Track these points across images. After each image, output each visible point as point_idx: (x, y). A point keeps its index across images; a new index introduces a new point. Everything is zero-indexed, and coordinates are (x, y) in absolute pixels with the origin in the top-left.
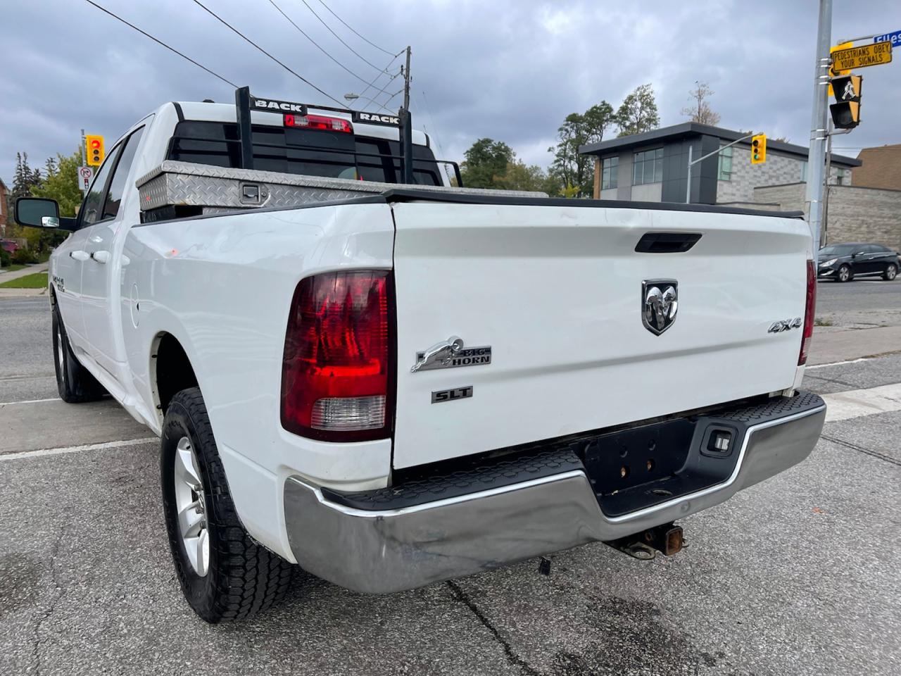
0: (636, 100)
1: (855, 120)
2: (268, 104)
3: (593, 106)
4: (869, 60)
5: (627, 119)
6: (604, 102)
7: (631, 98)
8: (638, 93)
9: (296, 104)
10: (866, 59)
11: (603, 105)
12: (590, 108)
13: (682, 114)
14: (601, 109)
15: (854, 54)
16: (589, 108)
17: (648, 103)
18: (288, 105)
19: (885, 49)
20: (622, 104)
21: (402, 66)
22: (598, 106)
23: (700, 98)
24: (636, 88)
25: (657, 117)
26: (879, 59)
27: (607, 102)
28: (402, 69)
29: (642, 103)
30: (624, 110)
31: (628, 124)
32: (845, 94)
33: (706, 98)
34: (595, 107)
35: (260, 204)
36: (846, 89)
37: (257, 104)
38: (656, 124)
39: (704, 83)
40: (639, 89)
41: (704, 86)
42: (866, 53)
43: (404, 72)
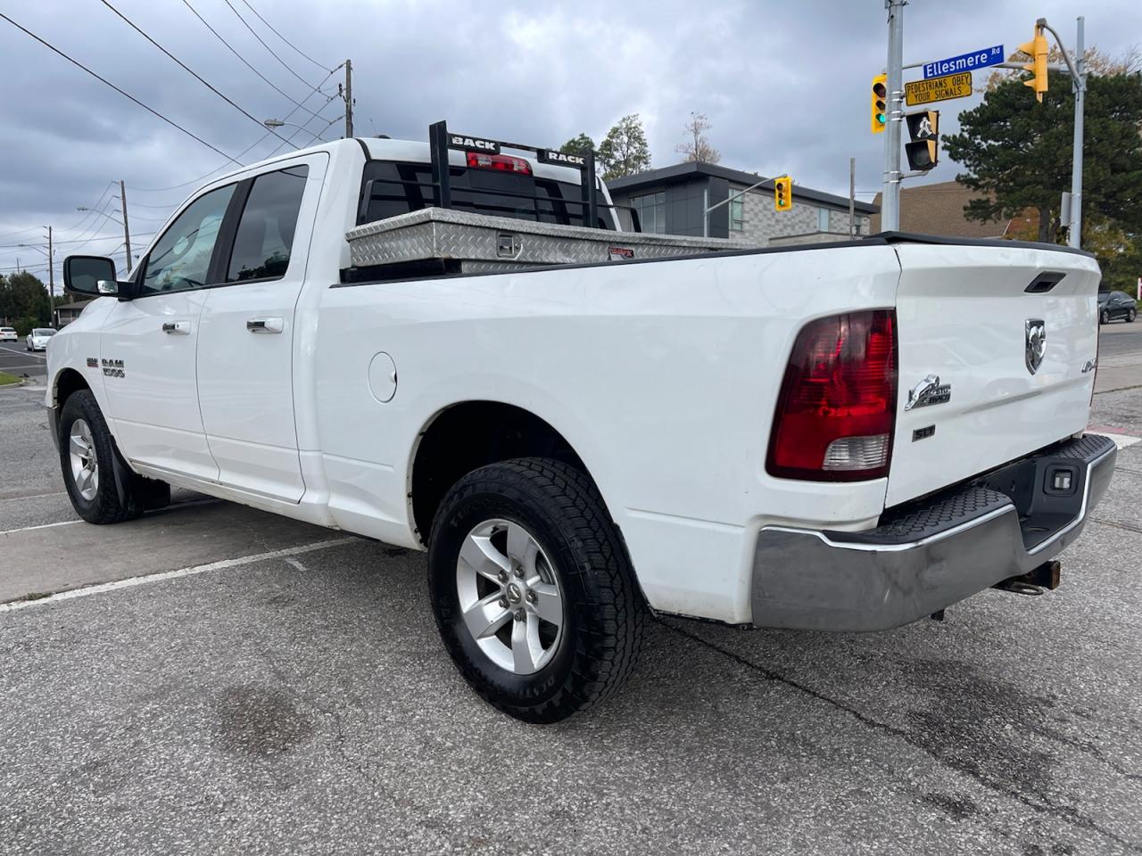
0: (622, 134)
1: (933, 161)
2: (464, 141)
3: (571, 139)
4: (947, 93)
5: (611, 156)
6: (582, 135)
7: (615, 130)
8: (624, 125)
9: (490, 142)
10: (944, 92)
11: (582, 139)
12: (567, 142)
13: (677, 151)
14: (580, 144)
15: (930, 86)
16: (565, 143)
17: (635, 136)
18: (482, 143)
19: (964, 81)
20: (605, 138)
21: (340, 85)
22: (576, 140)
23: (696, 132)
24: (621, 119)
25: (648, 154)
26: (957, 92)
27: (586, 135)
28: (341, 89)
29: (629, 138)
30: (607, 145)
31: (612, 162)
32: (920, 132)
33: (703, 133)
34: (573, 141)
35: (514, 257)
36: (921, 125)
37: (454, 141)
38: (646, 163)
39: (700, 115)
40: (624, 120)
41: (701, 118)
42: (944, 84)
43: (344, 93)
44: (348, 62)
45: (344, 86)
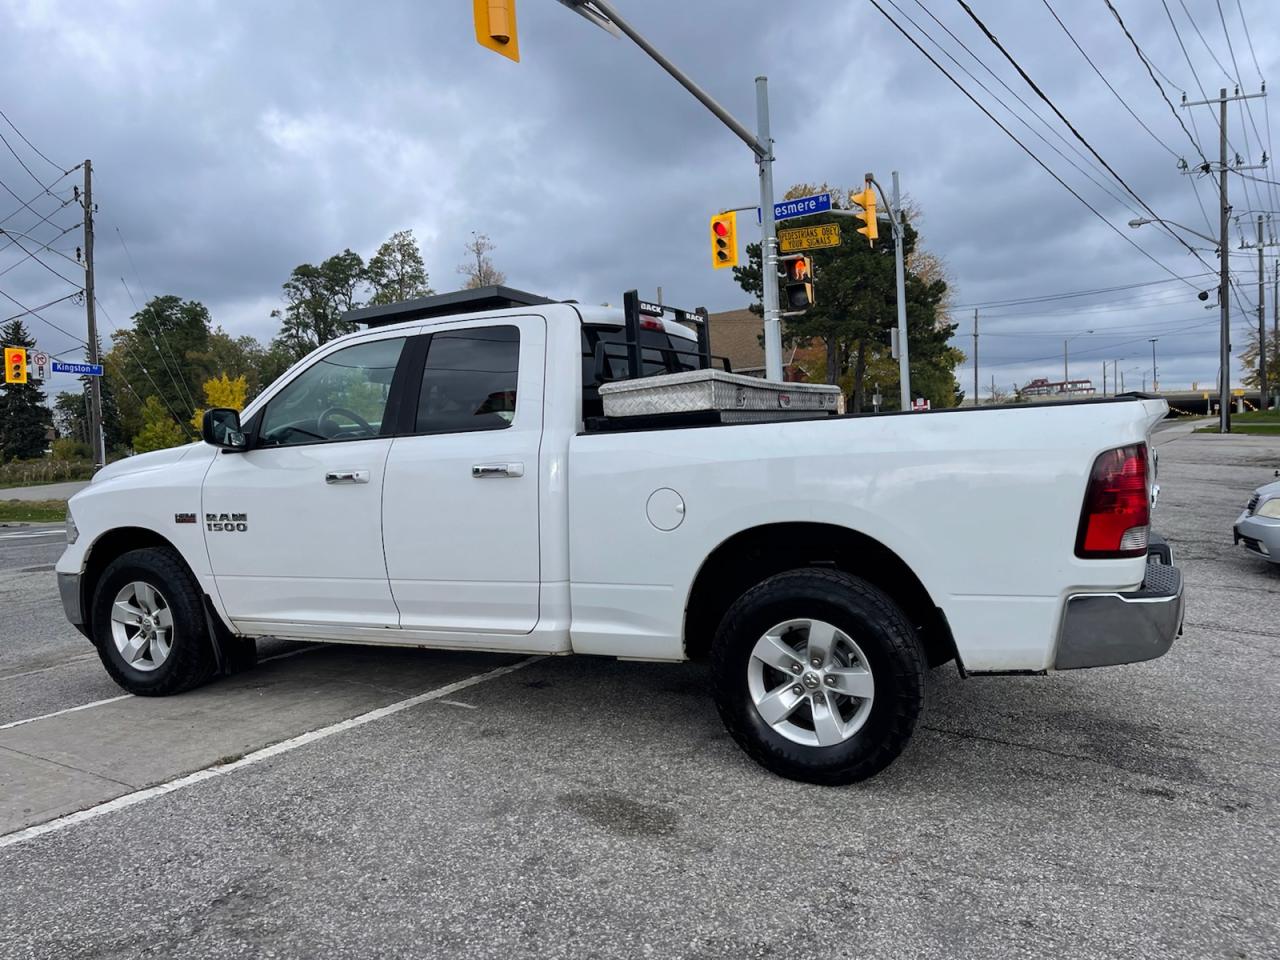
0: (394, 251)
3: (334, 255)
5: (383, 275)
6: (347, 251)
7: (386, 248)
8: (396, 242)
11: (348, 255)
12: (329, 258)
13: (459, 272)
14: (345, 260)
16: (327, 258)
17: (409, 254)
20: (375, 255)
21: (76, 188)
22: (341, 256)
23: (479, 253)
24: (393, 235)
25: (425, 273)
27: (352, 251)
28: (76, 193)
29: (404, 256)
30: (377, 263)
31: (384, 281)
33: (486, 254)
34: (337, 257)
38: (423, 283)
39: (483, 234)
40: (396, 236)
41: (483, 238)
44: (88, 163)
45: (81, 189)
